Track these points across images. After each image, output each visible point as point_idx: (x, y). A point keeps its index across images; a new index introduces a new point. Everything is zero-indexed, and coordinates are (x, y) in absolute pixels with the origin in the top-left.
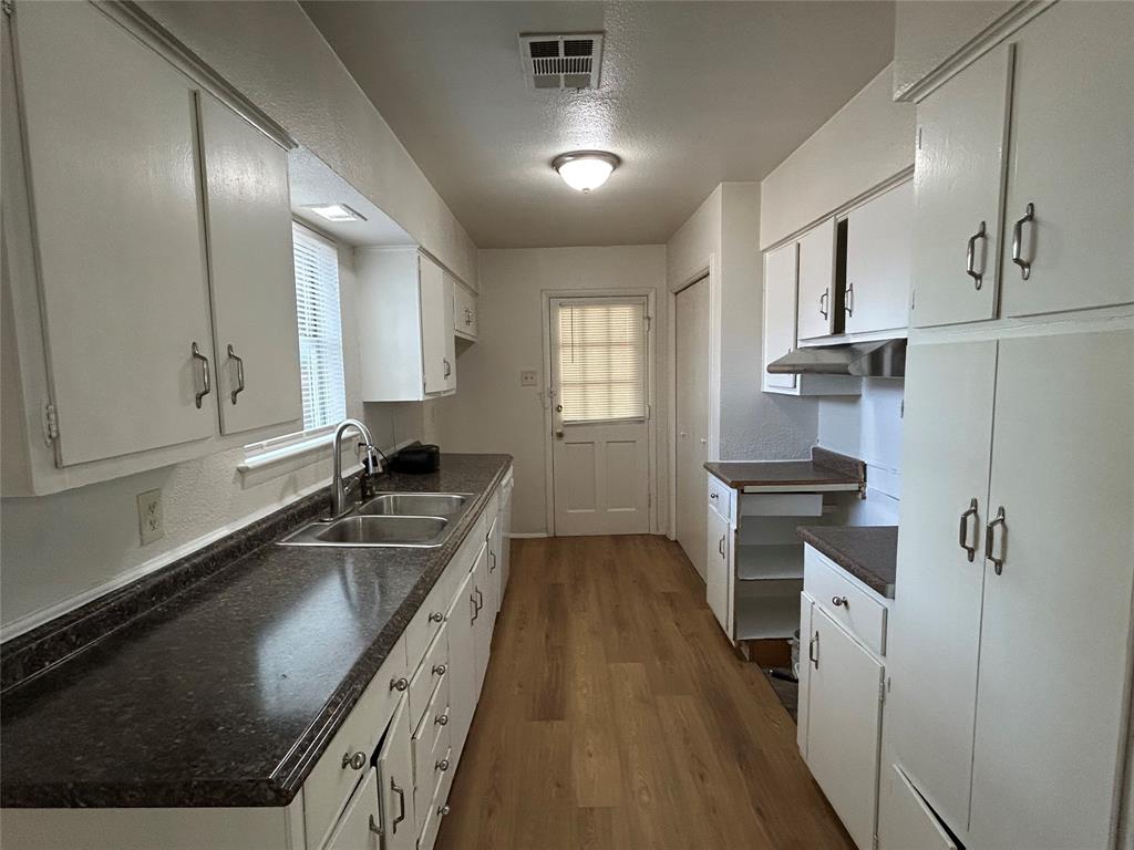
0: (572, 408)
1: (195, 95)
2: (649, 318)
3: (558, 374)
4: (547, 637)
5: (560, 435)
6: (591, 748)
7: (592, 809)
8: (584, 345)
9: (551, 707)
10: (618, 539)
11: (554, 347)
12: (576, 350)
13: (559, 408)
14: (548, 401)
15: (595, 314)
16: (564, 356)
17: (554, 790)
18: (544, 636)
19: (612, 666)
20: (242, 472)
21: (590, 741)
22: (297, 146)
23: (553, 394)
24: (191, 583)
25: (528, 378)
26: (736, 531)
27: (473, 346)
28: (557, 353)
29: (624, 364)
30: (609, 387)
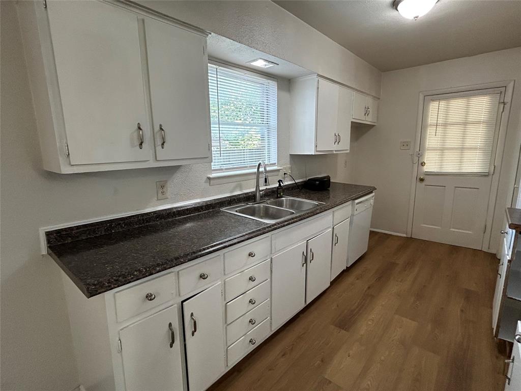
0: (432, 164)
1: (143, 21)
2: (504, 103)
3: (424, 143)
4: (369, 288)
5: (422, 180)
6: (351, 352)
7: (330, 382)
8: (445, 125)
9: (346, 323)
10: (454, 249)
11: (424, 127)
12: (440, 129)
13: (423, 164)
14: (416, 159)
15: (457, 105)
16: (430, 131)
17: (318, 362)
18: (367, 287)
19: (397, 317)
20: (209, 178)
21: (354, 349)
22: (211, 34)
23: (420, 155)
24: (176, 217)
25: (406, 144)
26: (510, 261)
27: (374, 128)
28: (426, 131)
29: (478, 136)
30: (462, 153)
